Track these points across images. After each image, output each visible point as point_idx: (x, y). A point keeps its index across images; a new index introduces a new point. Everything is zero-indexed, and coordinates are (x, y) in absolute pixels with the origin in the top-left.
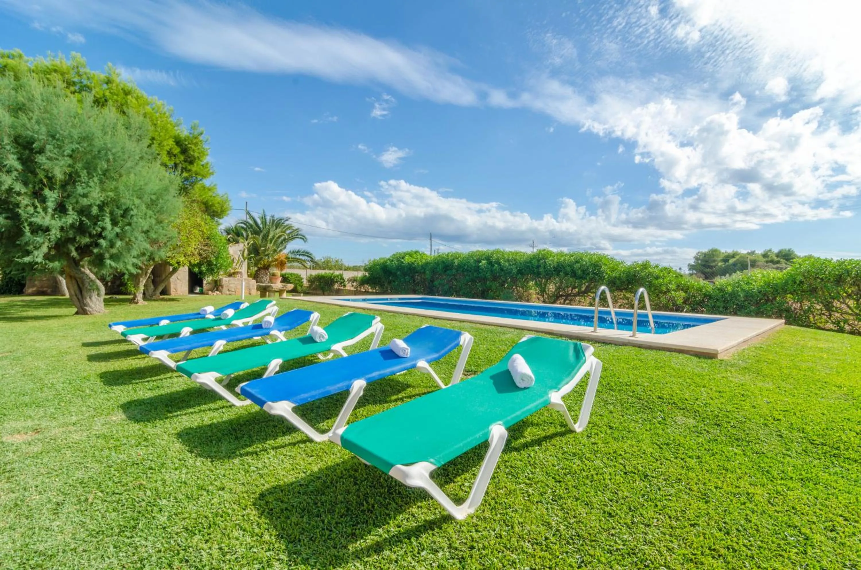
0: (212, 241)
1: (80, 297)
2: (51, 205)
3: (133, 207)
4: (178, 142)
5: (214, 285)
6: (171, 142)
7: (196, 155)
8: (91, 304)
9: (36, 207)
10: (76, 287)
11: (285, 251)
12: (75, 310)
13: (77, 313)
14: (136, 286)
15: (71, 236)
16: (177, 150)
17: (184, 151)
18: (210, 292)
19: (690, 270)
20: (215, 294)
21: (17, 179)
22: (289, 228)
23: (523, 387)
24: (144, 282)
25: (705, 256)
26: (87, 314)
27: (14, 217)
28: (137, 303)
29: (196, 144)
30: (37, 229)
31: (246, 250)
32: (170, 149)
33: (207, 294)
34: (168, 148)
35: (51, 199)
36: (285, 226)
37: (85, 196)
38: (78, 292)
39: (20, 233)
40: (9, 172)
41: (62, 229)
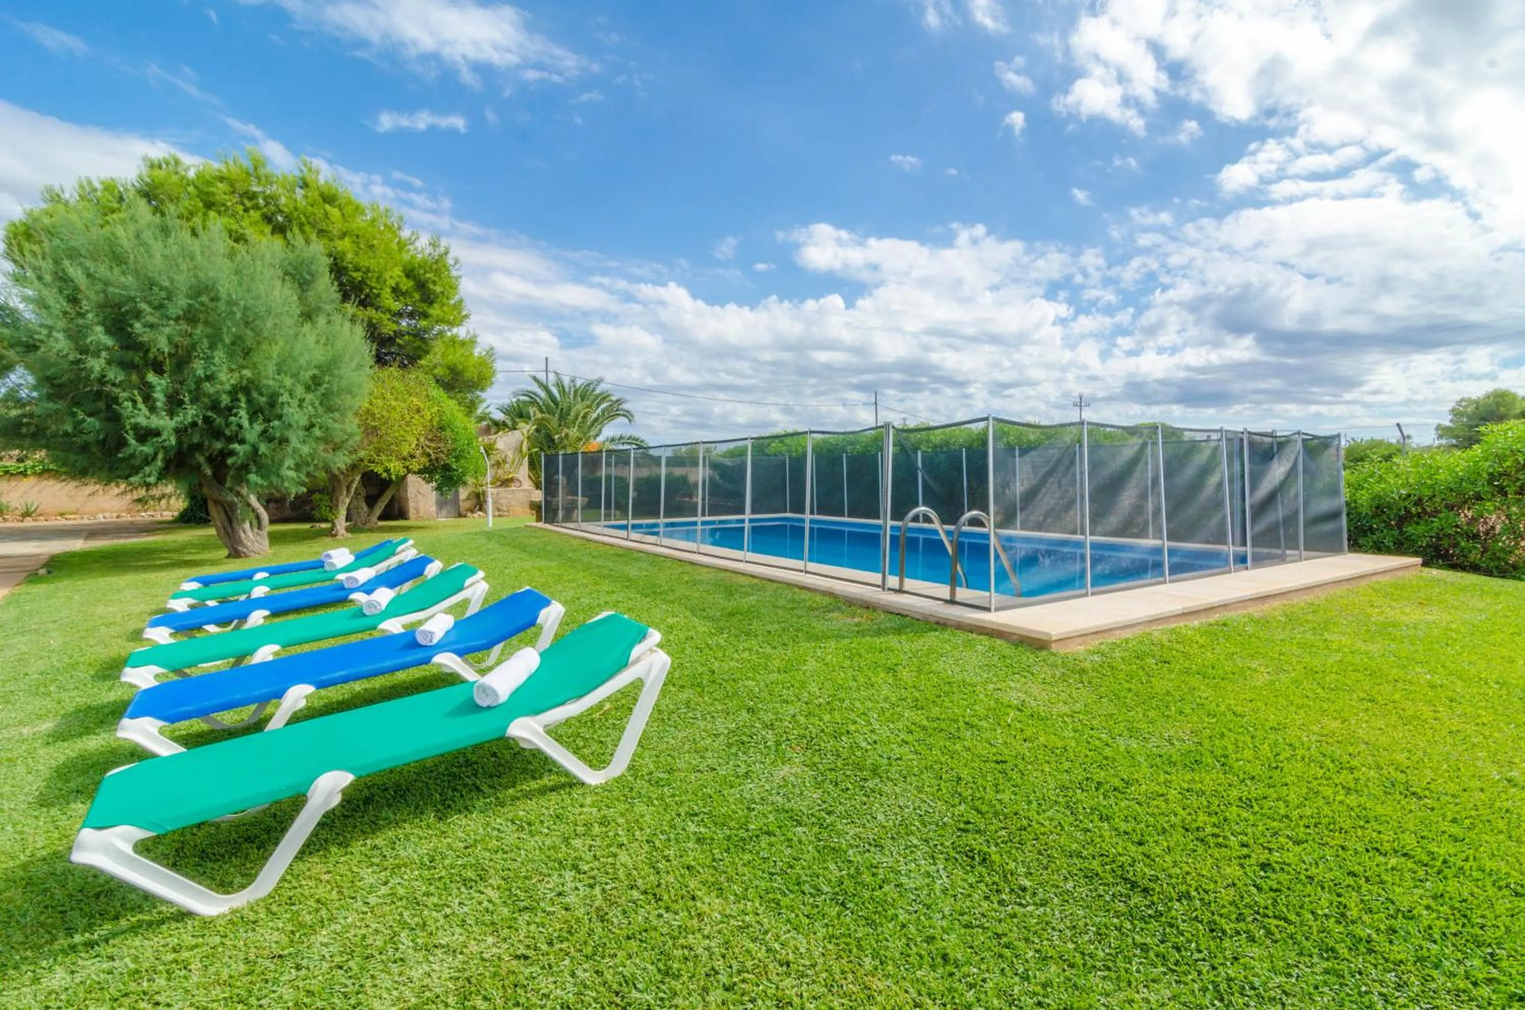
0: (448, 433)
1: (229, 530)
2: (159, 396)
3: (282, 391)
4: (409, 273)
5: (475, 501)
6: (398, 272)
7: (438, 289)
8: (245, 541)
9: (134, 402)
10: (223, 515)
11: (600, 439)
12: (226, 552)
13: (228, 557)
14: (333, 508)
15: (195, 441)
16: (407, 285)
17: (421, 286)
18: (469, 514)
19: (1440, 437)
20: (476, 515)
21: (109, 362)
22: (604, 399)
23: (485, 705)
24: (348, 501)
25: (1477, 408)
26: (240, 557)
27: (114, 418)
28: (335, 535)
29: (438, 272)
30: (145, 435)
31: (526, 442)
32: (397, 284)
33: (465, 516)
34: (392, 283)
35: (159, 388)
36: (597, 396)
37: (210, 378)
38: (226, 524)
39: (122, 443)
40: (97, 354)
41: (178, 431)
